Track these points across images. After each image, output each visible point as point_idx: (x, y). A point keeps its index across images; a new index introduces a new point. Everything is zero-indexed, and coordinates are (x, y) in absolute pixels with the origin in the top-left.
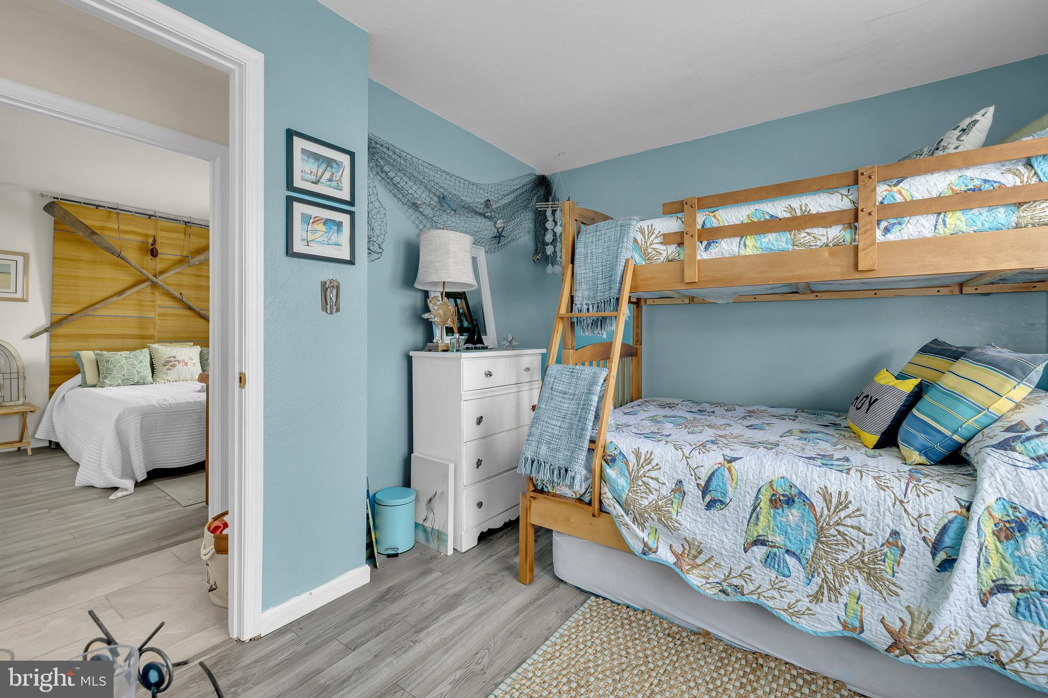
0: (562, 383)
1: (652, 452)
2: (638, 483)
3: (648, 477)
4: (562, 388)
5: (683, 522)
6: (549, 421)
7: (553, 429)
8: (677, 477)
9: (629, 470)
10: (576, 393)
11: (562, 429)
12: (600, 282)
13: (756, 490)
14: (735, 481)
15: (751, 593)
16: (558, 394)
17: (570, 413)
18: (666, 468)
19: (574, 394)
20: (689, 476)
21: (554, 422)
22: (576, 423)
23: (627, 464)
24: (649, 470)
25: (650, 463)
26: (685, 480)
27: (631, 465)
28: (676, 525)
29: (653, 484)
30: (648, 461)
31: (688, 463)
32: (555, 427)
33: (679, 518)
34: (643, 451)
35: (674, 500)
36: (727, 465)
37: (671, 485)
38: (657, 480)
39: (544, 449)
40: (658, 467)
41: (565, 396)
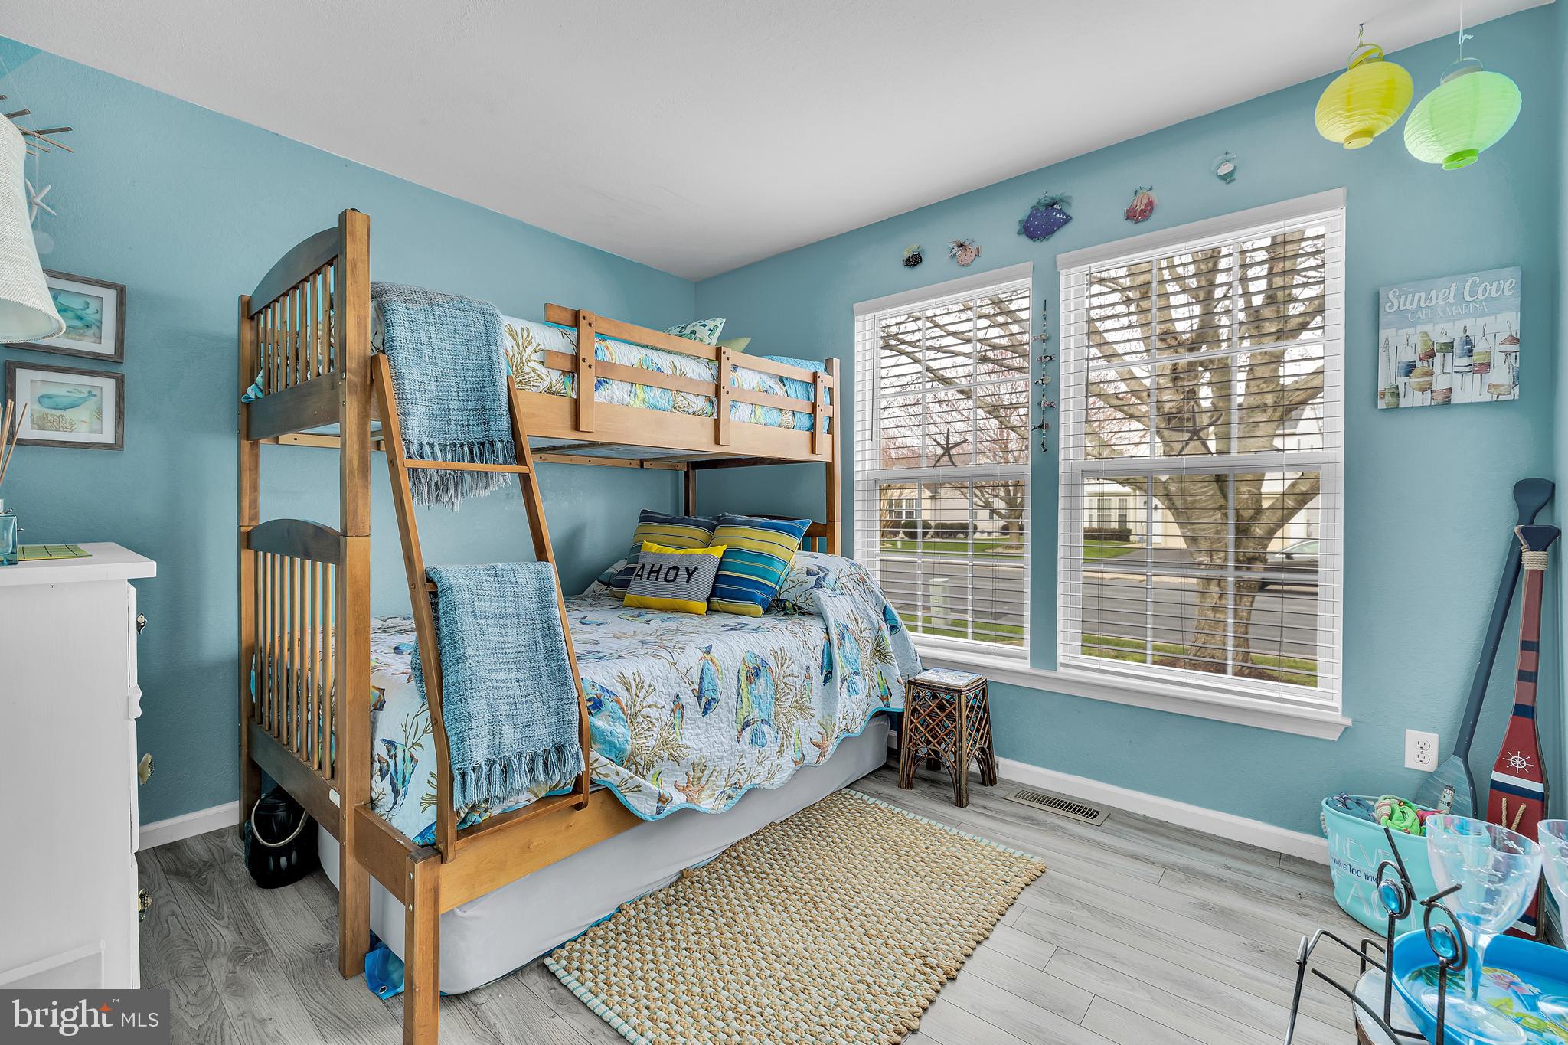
0: (487, 599)
1: (638, 672)
2: (638, 720)
3: (646, 707)
4: (491, 608)
5: (690, 744)
6: (494, 676)
7: (508, 689)
8: (673, 692)
9: (622, 709)
10: (521, 612)
11: (523, 683)
12: (454, 405)
13: (736, 673)
14: (720, 671)
15: (746, 781)
16: (489, 621)
17: (523, 649)
18: (659, 687)
19: (518, 615)
20: (683, 684)
21: (503, 676)
22: (543, 663)
23: (618, 702)
24: (645, 697)
25: (642, 687)
26: (680, 692)
27: (623, 701)
28: (685, 750)
29: (653, 712)
30: (640, 685)
31: (678, 670)
32: (510, 685)
33: (685, 741)
34: (628, 674)
35: (675, 722)
36: (708, 657)
37: (669, 706)
38: (655, 705)
39: (509, 734)
40: (652, 688)
41: (504, 622)
